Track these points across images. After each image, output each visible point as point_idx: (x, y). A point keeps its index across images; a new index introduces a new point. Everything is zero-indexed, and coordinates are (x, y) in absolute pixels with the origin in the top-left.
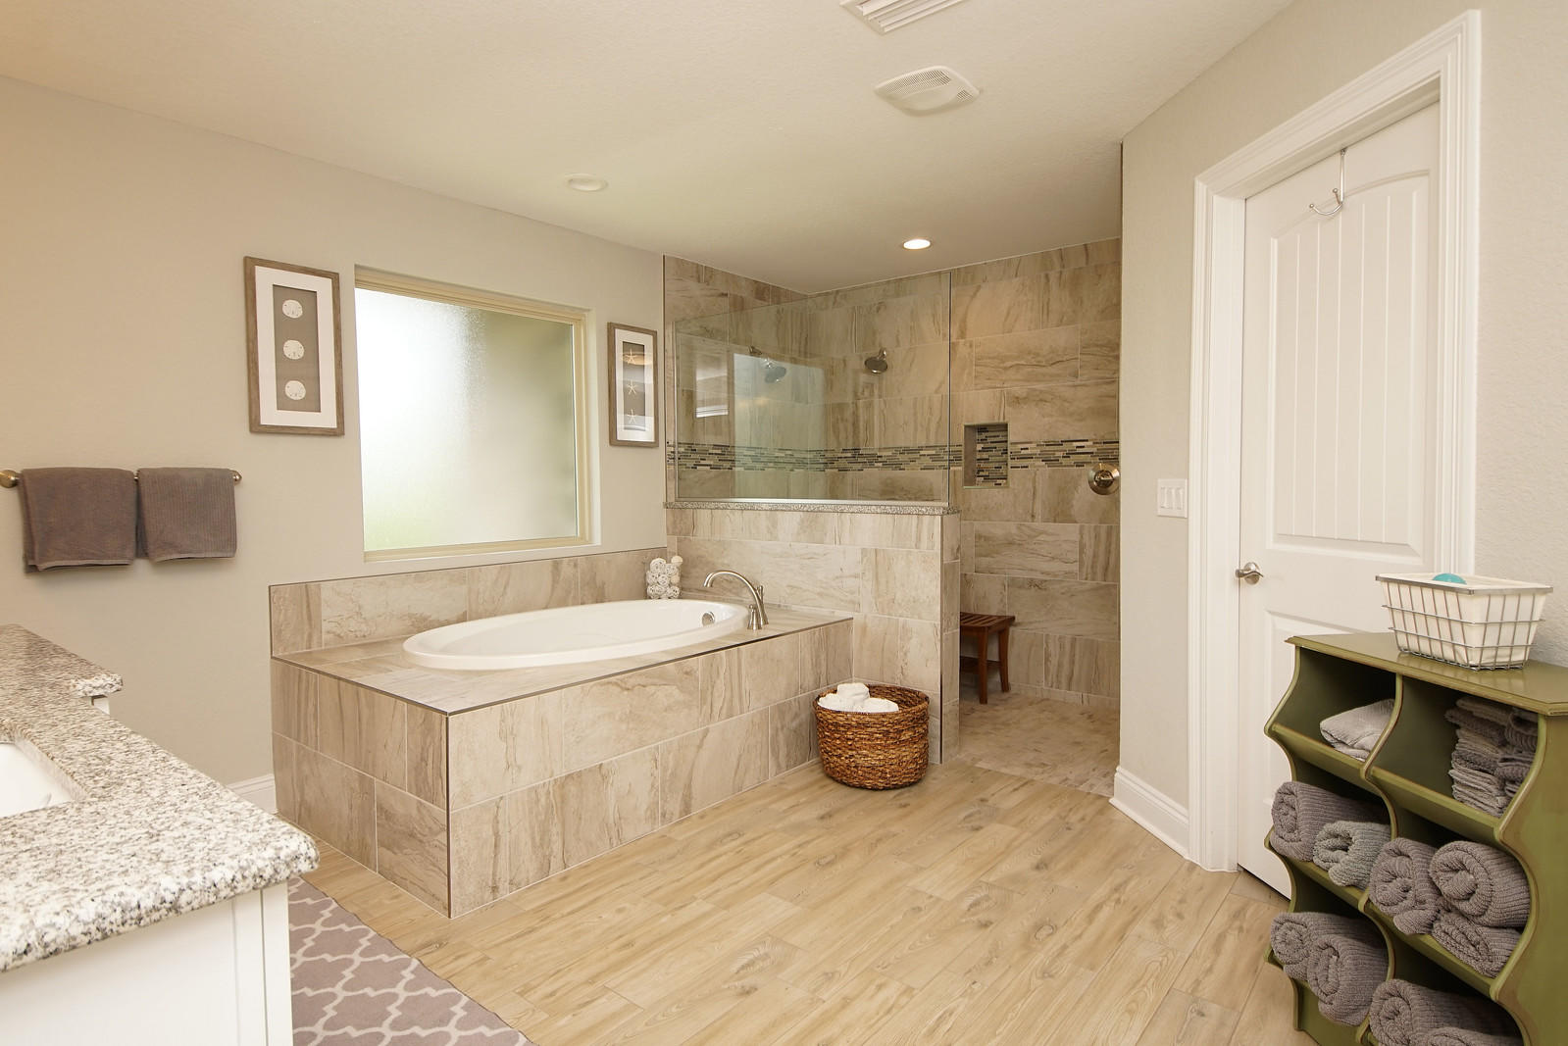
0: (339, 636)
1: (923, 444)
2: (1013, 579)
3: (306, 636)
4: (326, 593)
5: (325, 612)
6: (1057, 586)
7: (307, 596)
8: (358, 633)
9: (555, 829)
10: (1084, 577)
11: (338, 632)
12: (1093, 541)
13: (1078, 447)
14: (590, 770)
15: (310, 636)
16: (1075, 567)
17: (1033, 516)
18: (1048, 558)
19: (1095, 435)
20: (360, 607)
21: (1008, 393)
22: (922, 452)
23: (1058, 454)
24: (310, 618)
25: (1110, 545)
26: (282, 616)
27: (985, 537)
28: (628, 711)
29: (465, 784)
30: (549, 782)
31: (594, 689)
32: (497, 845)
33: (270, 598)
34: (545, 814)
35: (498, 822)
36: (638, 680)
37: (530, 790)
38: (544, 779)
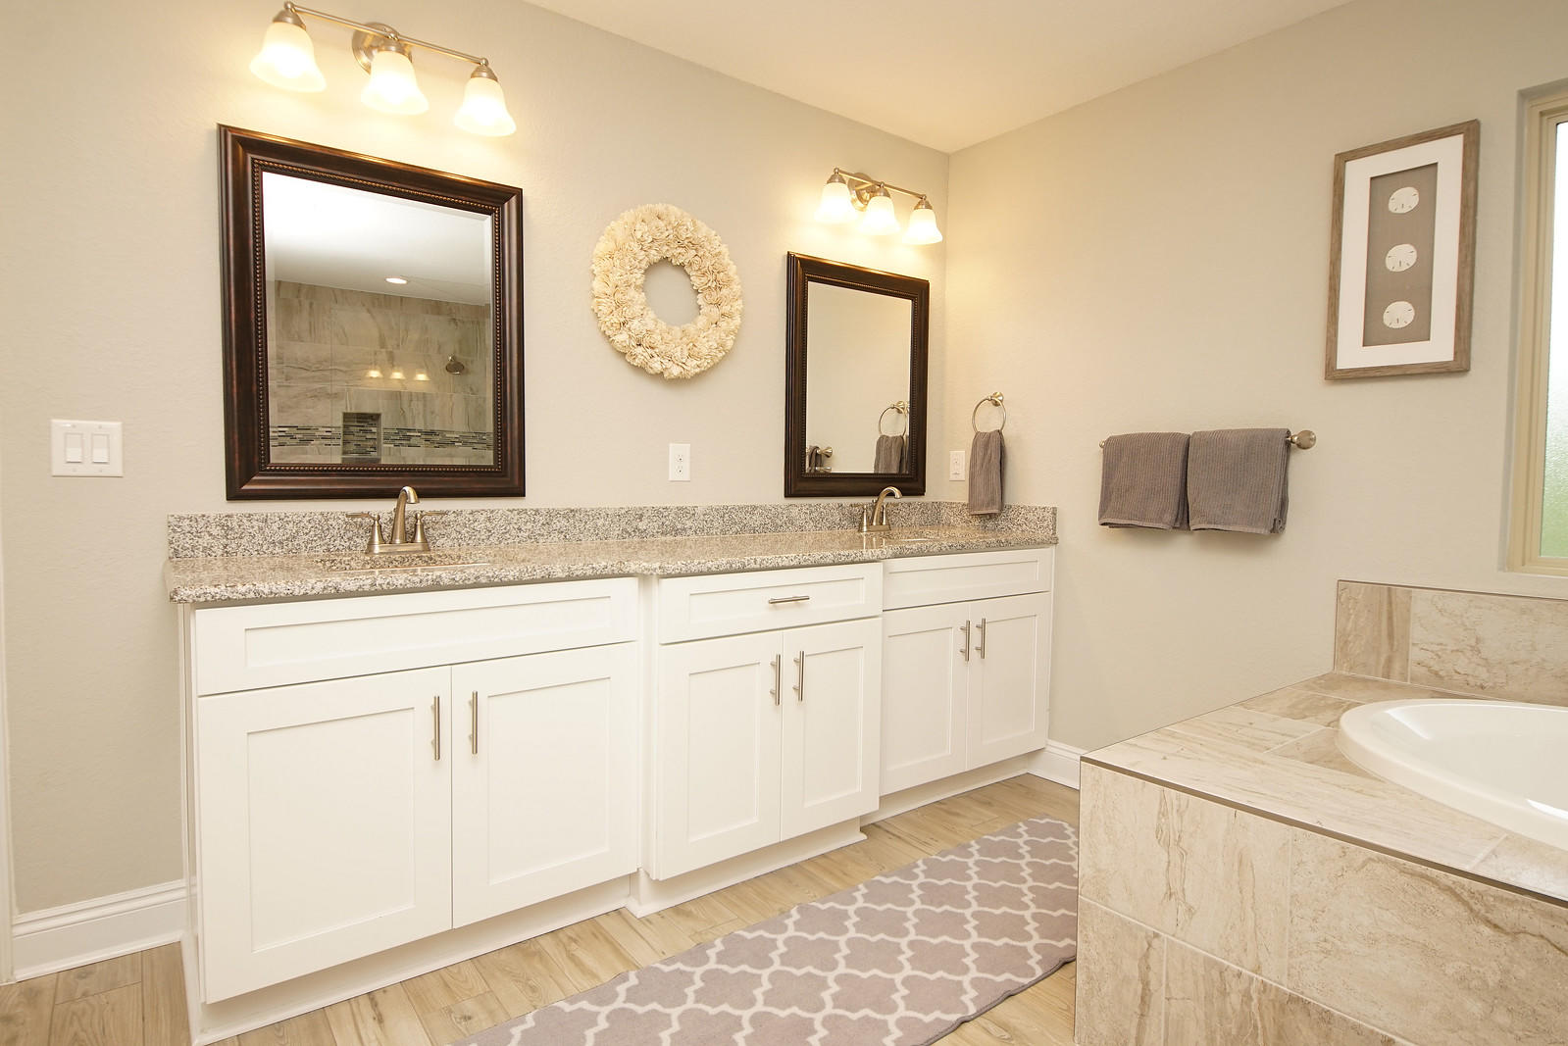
0: (1436, 674)
3: (1383, 660)
4: (1420, 605)
5: (1417, 633)
7: (1390, 603)
8: (1470, 679)
11: (1436, 668)
14: (1355, 1028)
15: (1390, 661)
20: (1478, 640)
24: (1391, 636)
26: (1350, 625)
28: (1492, 980)
29: (1099, 871)
30: (1251, 979)
31: (1379, 868)
32: (1145, 1000)
33: (1338, 597)
34: (1240, 1028)
35: (1148, 968)
36: (1539, 924)
37: (1210, 964)
38: (1239, 963)
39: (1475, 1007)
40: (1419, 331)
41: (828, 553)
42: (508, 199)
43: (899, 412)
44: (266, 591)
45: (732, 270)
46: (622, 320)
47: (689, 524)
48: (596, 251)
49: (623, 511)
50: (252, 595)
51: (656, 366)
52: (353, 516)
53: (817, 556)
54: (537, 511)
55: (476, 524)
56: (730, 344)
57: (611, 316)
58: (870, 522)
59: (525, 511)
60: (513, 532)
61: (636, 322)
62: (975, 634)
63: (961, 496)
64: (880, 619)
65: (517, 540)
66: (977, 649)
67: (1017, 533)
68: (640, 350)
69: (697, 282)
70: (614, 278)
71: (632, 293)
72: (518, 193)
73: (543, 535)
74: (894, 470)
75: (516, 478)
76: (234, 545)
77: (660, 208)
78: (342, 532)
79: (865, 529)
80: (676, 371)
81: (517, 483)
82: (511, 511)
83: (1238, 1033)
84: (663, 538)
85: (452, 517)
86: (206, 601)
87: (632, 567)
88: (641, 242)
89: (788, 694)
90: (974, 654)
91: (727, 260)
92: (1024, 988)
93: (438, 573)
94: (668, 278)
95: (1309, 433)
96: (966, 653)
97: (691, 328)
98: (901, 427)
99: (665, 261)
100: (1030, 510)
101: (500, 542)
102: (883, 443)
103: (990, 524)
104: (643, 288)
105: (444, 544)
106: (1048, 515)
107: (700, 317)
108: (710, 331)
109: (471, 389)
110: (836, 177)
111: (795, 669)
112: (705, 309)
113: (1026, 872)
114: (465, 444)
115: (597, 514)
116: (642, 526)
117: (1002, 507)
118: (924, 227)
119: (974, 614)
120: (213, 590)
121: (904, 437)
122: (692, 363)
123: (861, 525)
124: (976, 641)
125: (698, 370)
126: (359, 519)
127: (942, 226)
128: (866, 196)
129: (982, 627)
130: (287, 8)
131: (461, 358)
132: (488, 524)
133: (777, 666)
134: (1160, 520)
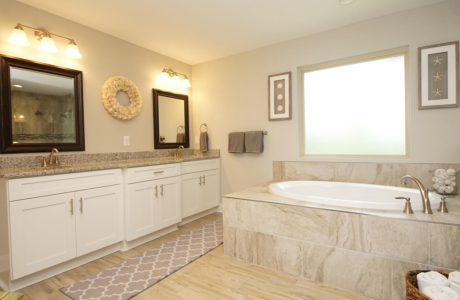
0: (290, 178)
3: (281, 176)
4: (287, 165)
5: (287, 170)
7: (282, 165)
8: (295, 178)
9: (254, 249)
11: (289, 177)
14: (268, 235)
15: (282, 176)
20: (296, 171)
24: (282, 171)
26: (275, 170)
28: (285, 220)
29: (227, 218)
30: (252, 231)
31: (269, 206)
32: (235, 242)
33: (273, 164)
34: (251, 241)
35: (236, 235)
36: (290, 210)
37: (245, 230)
38: (250, 229)
39: (283, 226)
40: (283, 112)
41: (167, 161)
42: (79, 74)
43: (182, 127)
44: (27, 174)
45: (139, 93)
46: (111, 105)
47: (130, 156)
48: (103, 87)
49: (112, 154)
50: (24, 175)
51: (120, 117)
52: (37, 157)
53: (165, 162)
54: (89, 154)
55: (72, 158)
56: (139, 111)
57: (108, 104)
58: (176, 154)
59: (85, 154)
60: (82, 160)
61: (115, 106)
62: (202, 179)
63: (198, 148)
64: (180, 176)
65: (83, 162)
66: (203, 183)
67: (211, 156)
68: (116, 113)
69: (130, 96)
70: (108, 95)
71: (113, 98)
72: (81, 73)
73: (90, 161)
74: (182, 142)
75: (83, 145)
76: (3, 166)
77: (119, 77)
78: (34, 161)
79: (175, 156)
80: (125, 118)
81: (83, 147)
82: (81, 155)
83: (251, 242)
84: (123, 160)
85: (65, 157)
86: (12, 177)
87: (120, 166)
88: (115, 85)
89: (159, 195)
90: (202, 184)
91: (138, 90)
92: (214, 249)
93: (71, 169)
94: (122, 94)
95: (267, 132)
96: (200, 183)
97: (129, 107)
98: (183, 131)
99: (121, 90)
100: (214, 150)
101: (79, 163)
102: (178, 135)
103: (205, 154)
104: (116, 97)
105: (63, 164)
106: (218, 151)
107: (131, 104)
108: (134, 108)
109: (44, 120)
110: (164, 71)
111: (161, 189)
112: (132, 102)
113: (215, 230)
114: (42, 138)
115: (105, 155)
116: (117, 157)
117: (208, 150)
118: (186, 83)
119: (202, 174)
120: (13, 174)
121: (184, 134)
122: (130, 116)
123: (174, 155)
124: (203, 181)
125: (131, 118)
126: (39, 158)
127: (191, 82)
128: (172, 75)
129: (204, 177)
130: (18, 25)
131: (40, 111)
132: (75, 158)
133: (156, 188)
134: (240, 151)
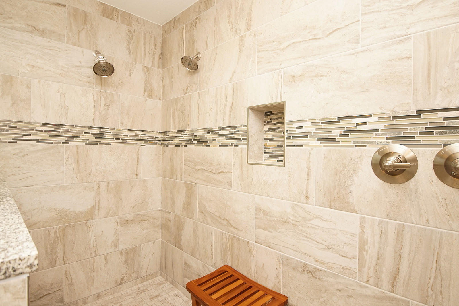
1: (221, 126)
2: (288, 259)
6: (332, 280)
10: (365, 280)
12: (377, 238)
13: (357, 124)
16: (354, 265)
17: (307, 198)
18: (323, 247)
19: (381, 108)
21: (284, 73)
22: (220, 133)
23: (334, 132)
25: (401, 247)
27: (264, 211)
